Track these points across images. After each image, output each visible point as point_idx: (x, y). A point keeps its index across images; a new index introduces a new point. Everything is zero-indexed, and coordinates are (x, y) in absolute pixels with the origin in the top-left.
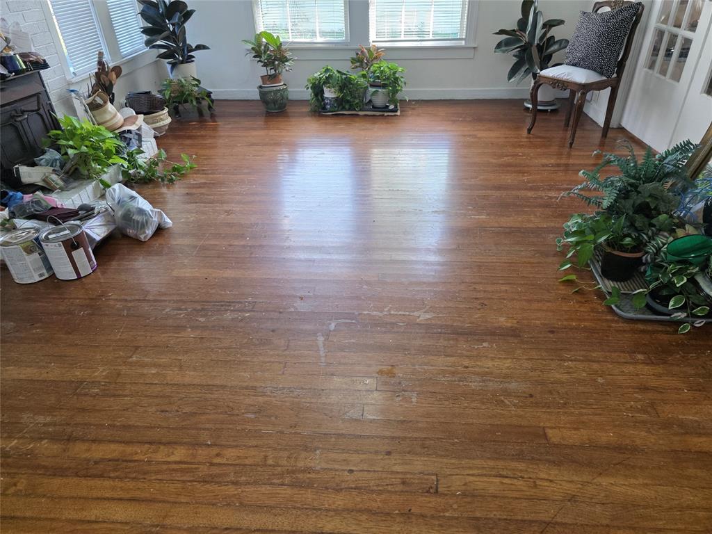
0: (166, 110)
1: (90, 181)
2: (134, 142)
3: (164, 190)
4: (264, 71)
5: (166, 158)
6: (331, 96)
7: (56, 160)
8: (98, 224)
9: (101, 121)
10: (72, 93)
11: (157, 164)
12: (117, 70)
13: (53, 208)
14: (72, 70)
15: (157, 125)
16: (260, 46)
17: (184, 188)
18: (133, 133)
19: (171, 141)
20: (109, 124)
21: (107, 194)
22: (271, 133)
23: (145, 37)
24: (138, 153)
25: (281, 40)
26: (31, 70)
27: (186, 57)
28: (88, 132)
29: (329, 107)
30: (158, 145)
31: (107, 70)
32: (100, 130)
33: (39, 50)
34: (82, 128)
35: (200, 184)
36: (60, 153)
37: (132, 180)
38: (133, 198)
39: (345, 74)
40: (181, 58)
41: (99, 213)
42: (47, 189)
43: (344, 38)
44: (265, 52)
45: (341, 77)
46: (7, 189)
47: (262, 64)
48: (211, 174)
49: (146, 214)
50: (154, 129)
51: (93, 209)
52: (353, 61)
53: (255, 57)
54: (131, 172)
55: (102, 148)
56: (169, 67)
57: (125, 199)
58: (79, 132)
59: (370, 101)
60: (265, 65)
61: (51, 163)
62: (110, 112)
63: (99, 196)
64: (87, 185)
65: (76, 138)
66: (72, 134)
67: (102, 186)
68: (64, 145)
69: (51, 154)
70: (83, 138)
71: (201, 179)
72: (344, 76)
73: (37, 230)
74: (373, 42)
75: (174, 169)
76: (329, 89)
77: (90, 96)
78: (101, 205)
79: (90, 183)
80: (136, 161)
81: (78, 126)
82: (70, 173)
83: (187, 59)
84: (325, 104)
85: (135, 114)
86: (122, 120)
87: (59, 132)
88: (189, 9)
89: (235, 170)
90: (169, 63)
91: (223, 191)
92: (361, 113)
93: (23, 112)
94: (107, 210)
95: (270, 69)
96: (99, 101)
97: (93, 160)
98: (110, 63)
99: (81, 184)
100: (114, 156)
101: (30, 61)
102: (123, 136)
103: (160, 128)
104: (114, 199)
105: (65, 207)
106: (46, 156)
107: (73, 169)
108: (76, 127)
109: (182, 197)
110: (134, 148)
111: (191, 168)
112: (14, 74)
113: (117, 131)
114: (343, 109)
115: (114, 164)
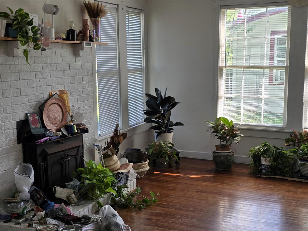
0: (148, 161)
1: (92, 201)
2: (124, 180)
3: (134, 214)
4: (218, 142)
5: (140, 193)
6: (266, 164)
7: (77, 185)
8: (91, 229)
9: (108, 165)
10: (96, 147)
11: (133, 196)
12: (124, 135)
13: (68, 215)
14: (99, 132)
15: (140, 170)
16: (217, 126)
17: (147, 215)
18: (124, 174)
19: (146, 182)
20: (112, 167)
21: (101, 211)
22: (216, 185)
23: (145, 116)
24: (124, 188)
25: (234, 122)
26: (79, 133)
27: (168, 129)
28: (99, 171)
29: (264, 171)
30: (137, 183)
31: (118, 135)
32: (106, 170)
33: (86, 122)
34: (96, 168)
35: (158, 213)
36: (80, 182)
37: (116, 204)
38: (114, 215)
39: (279, 149)
40: (164, 130)
41: (93, 222)
42: (68, 202)
43: (282, 124)
44: (221, 130)
45: (275, 151)
46: (47, 199)
47: (218, 137)
48: (167, 208)
49: (119, 227)
50: (137, 173)
51: (90, 218)
52: (287, 140)
53: (213, 132)
54: (117, 199)
55: (104, 181)
56: (156, 134)
57: (110, 215)
58: (94, 170)
59: (299, 171)
60: (220, 138)
61: (73, 187)
62: (114, 160)
63: (94, 212)
64: (90, 203)
65: (92, 174)
66: (90, 171)
67: (97, 205)
68: (84, 178)
69: (75, 182)
70: (96, 174)
71: (159, 210)
72: (279, 151)
73: (58, 226)
74: (305, 128)
75: (144, 201)
76: (265, 159)
77: (104, 150)
78: (95, 217)
79: (92, 203)
80: (121, 192)
81: (95, 167)
82: (82, 195)
83: (168, 130)
84: (262, 169)
85: (128, 162)
86: (120, 165)
87: (83, 169)
88: (176, 101)
89: (184, 207)
90: (156, 132)
91: (172, 221)
92: (290, 179)
93: (68, 156)
94: (97, 221)
95: (223, 141)
96: (110, 153)
97: (98, 188)
98: (121, 131)
99: (86, 202)
100: (110, 188)
101: (80, 129)
102: (117, 175)
103: (142, 172)
104: (103, 214)
105: (74, 215)
106: (72, 183)
107: (84, 193)
108: (93, 167)
109: (144, 221)
110: (121, 184)
111: (154, 202)
112: (70, 135)
113: (115, 172)
114: (276, 174)
115: (108, 193)
